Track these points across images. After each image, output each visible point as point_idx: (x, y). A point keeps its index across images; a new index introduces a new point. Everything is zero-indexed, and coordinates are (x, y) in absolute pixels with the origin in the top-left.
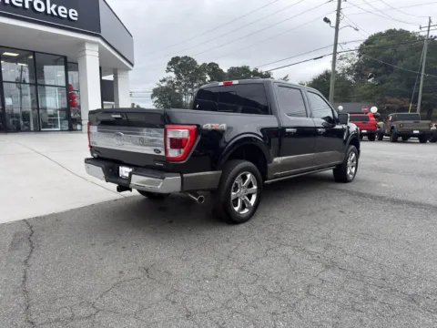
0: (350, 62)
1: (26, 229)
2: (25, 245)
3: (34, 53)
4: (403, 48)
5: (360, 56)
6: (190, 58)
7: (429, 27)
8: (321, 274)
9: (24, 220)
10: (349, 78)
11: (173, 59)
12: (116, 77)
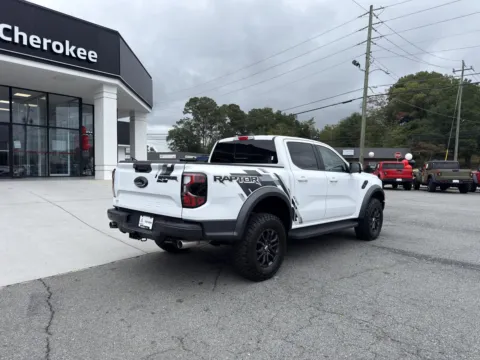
0: (380, 104)
1: (44, 290)
2: (45, 309)
3: (47, 94)
4: (436, 92)
5: (390, 99)
6: (209, 100)
7: (463, 70)
8: (374, 347)
9: (40, 280)
10: (379, 122)
11: (191, 100)
12: (132, 119)
